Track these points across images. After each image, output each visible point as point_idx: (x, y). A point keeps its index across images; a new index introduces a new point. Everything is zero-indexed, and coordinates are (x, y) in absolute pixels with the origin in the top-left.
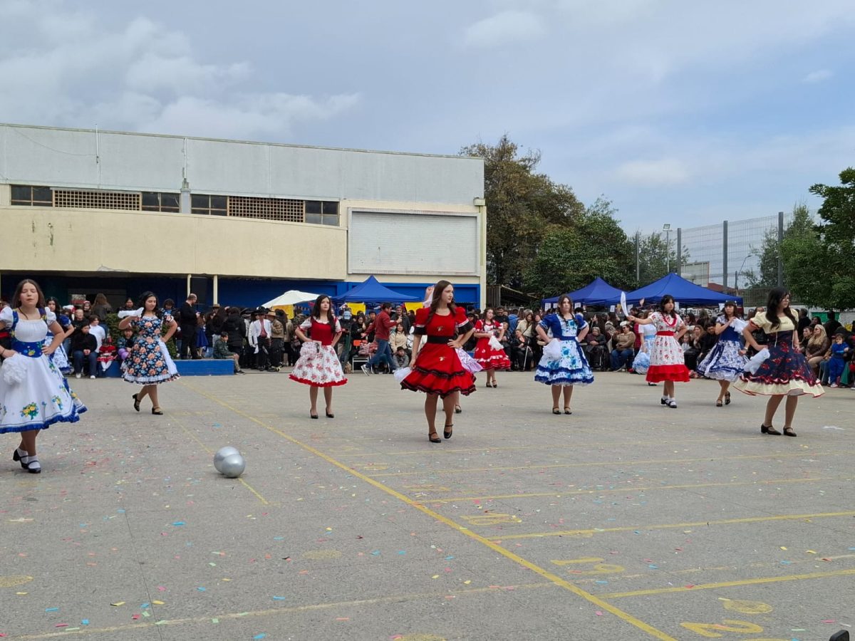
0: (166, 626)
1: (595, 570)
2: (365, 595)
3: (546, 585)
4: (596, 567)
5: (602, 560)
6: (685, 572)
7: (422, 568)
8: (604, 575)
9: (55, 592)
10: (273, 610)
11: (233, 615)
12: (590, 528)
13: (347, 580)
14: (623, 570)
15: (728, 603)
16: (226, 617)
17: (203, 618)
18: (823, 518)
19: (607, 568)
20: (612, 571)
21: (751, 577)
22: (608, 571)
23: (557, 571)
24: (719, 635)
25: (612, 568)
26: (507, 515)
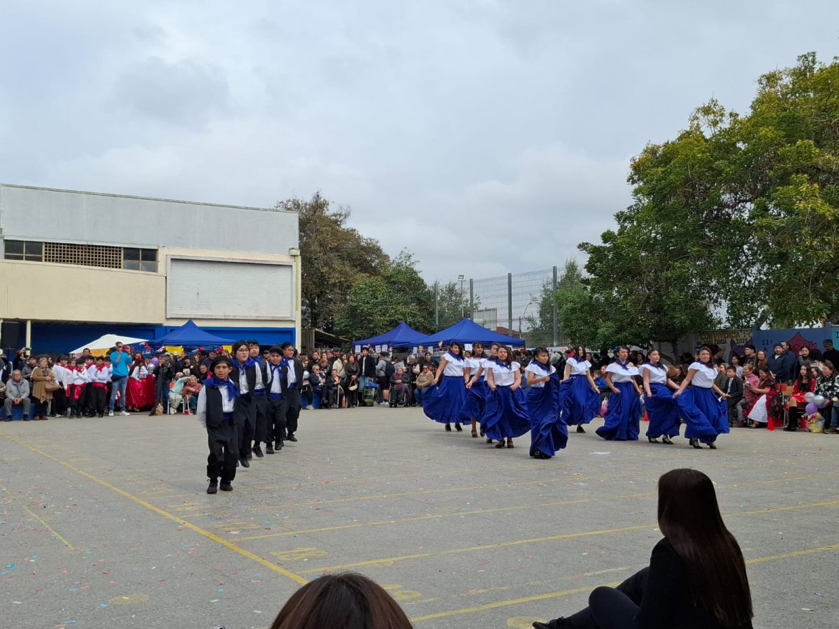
5: (399, 586)
6: (474, 593)
7: (229, 606)
8: (402, 601)
12: (391, 557)
13: (154, 624)
14: (419, 595)
15: (510, 622)
18: (591, 536)
19: (403, 594)
20: (410, 597)
21: (530, 595)
22: (406, 597)
25: (411, 594)
26: (315, 549)
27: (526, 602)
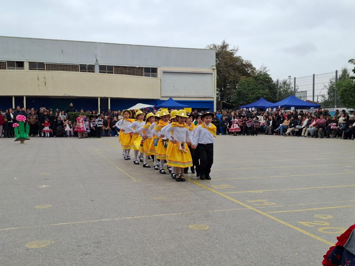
0: (104, 221)
1: (264, 204)
2: (177, 212)
3: (246, 209)
4: (264, 203)
5: (266, 200)
6: (299, 205)
8: (267, 205)
9: (61, 210)
10: (143, 216)
11: (128, 218)
12: (261, 190)
13: (170, 206)
14: (275, 204)
15: (316, 216)
16: (126, 218)
17: (117, 219)
20: (271, 204)
21: (325, 207)
22: (268, 204)
23: (249, 204)
24: (313, 226)
25: (271, 203)
26: (229, 185)
27: (322, 209)
